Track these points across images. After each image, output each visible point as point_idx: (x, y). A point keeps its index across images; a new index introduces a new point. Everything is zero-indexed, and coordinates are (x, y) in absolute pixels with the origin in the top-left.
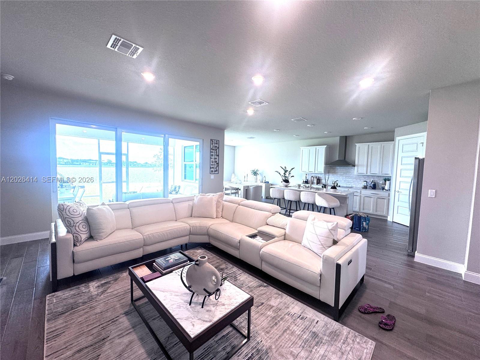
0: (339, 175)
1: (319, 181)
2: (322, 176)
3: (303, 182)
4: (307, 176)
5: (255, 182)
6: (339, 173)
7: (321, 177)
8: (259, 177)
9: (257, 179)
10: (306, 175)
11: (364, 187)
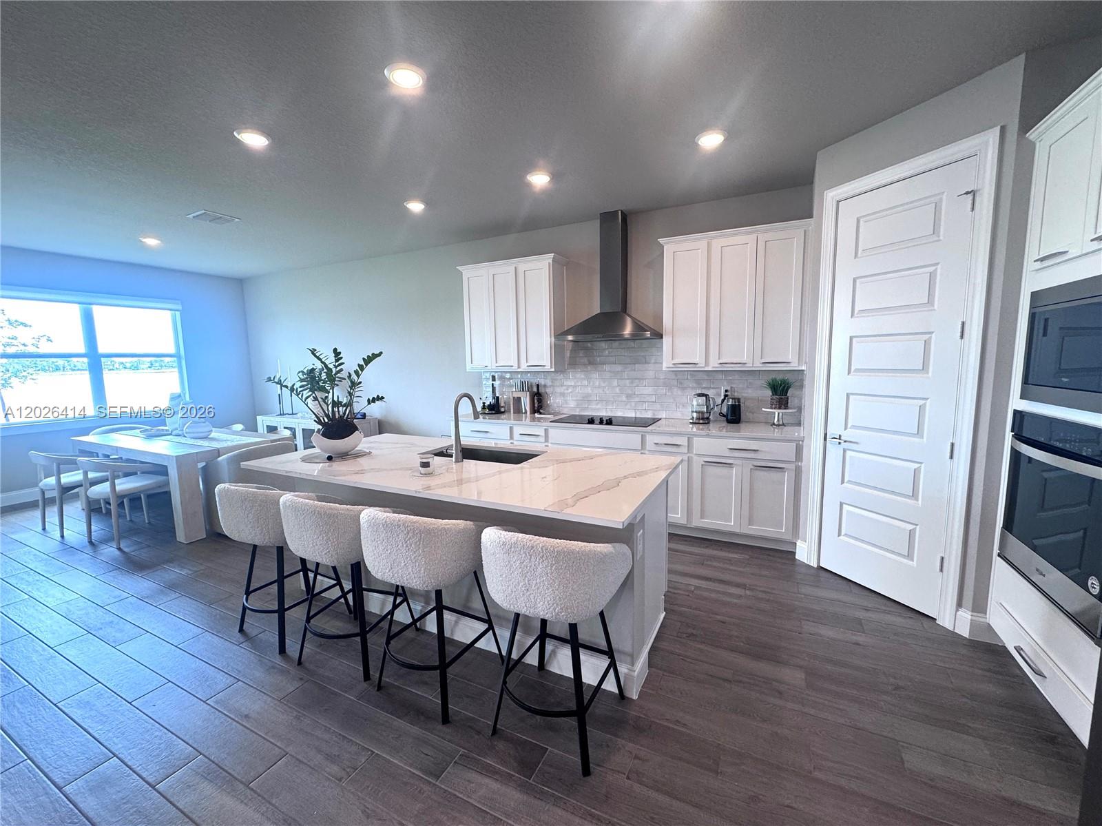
0: (607, 375)
1: (540, 401)
3: (484, 408)
4: (497, 383)
7: (543, 386)
11: (698, 419)
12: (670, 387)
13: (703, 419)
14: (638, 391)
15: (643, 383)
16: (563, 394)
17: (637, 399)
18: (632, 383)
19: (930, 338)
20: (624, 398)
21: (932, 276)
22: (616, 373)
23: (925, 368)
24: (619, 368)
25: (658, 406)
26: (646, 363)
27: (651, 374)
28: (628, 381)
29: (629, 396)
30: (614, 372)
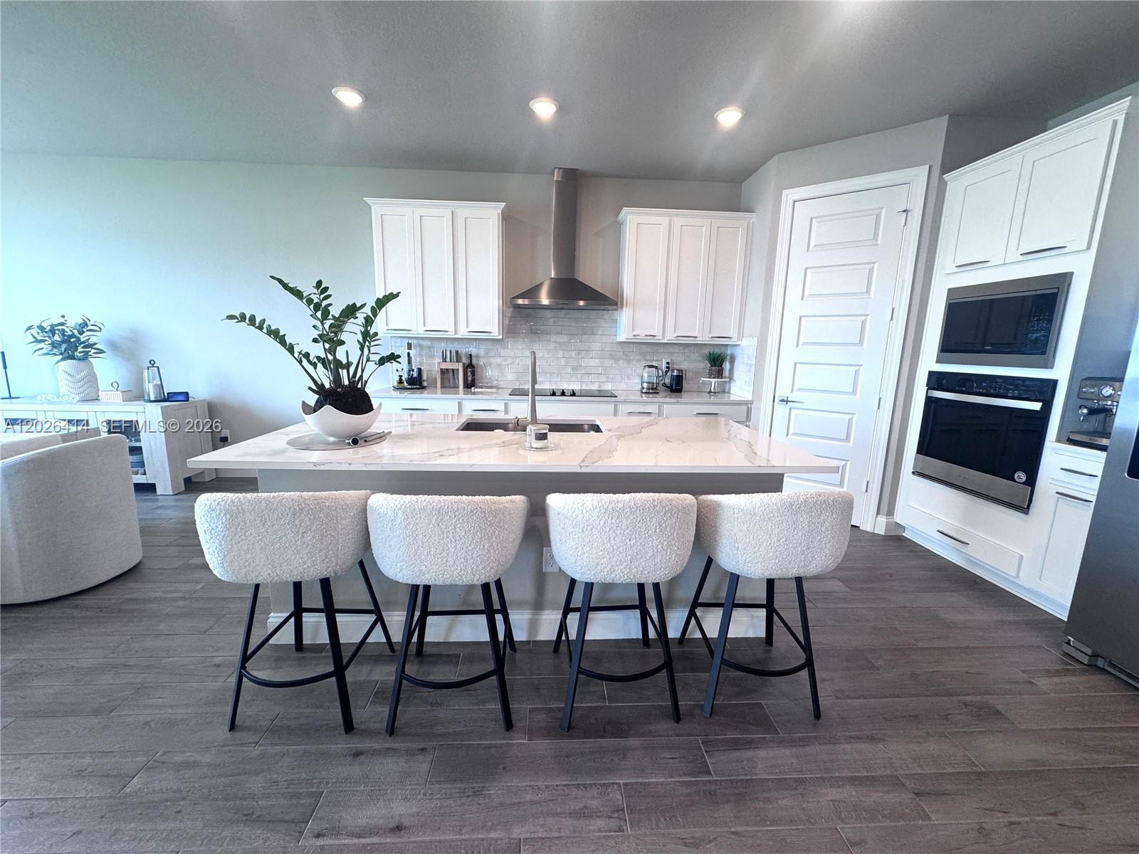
0: (552, 346)
1: (473, 373)
2: (482, 353)
3: (401, 382)
4: (412, 352)
5: (85, 400)
6: (553, 338)
7: (477, 356)
8: (106, 369)
9: (92, 379)
10: (410, 346)
11: (648, 389)
12: (616, 360)
13: (653, 390)
14: (585, 362)
15: (589, 355)
16: (499, 366)
17: (583, 372)
18: (579, 354)
19: (866, 319)
20: (569, 370)
21: (871, 271)
22: (561, 344)
23: (861, 343)
24: (564, 338)
25: (603, 378)
26: (594, 334)
27: (597, 346)
28: (573, 354)
29: (574, 368)
30: (560, 343)
